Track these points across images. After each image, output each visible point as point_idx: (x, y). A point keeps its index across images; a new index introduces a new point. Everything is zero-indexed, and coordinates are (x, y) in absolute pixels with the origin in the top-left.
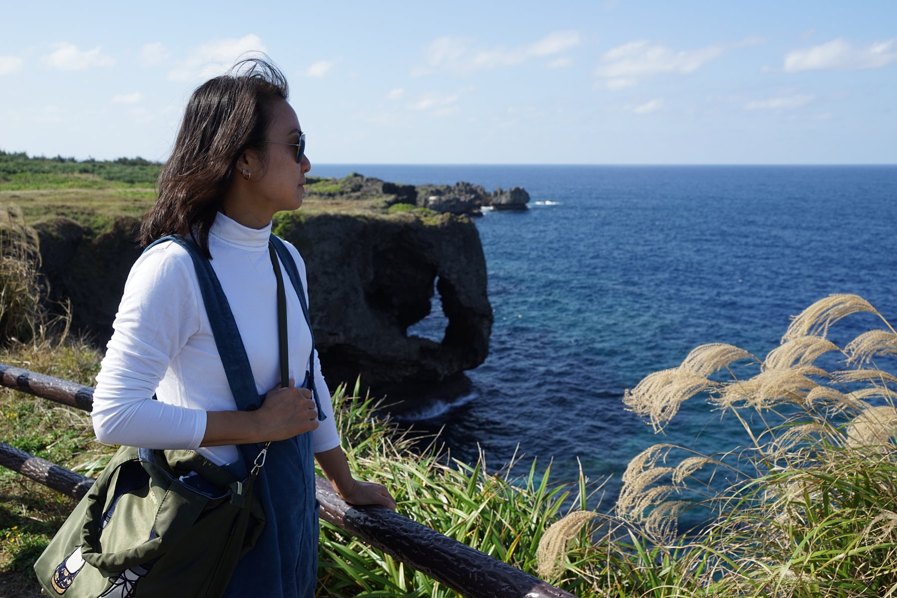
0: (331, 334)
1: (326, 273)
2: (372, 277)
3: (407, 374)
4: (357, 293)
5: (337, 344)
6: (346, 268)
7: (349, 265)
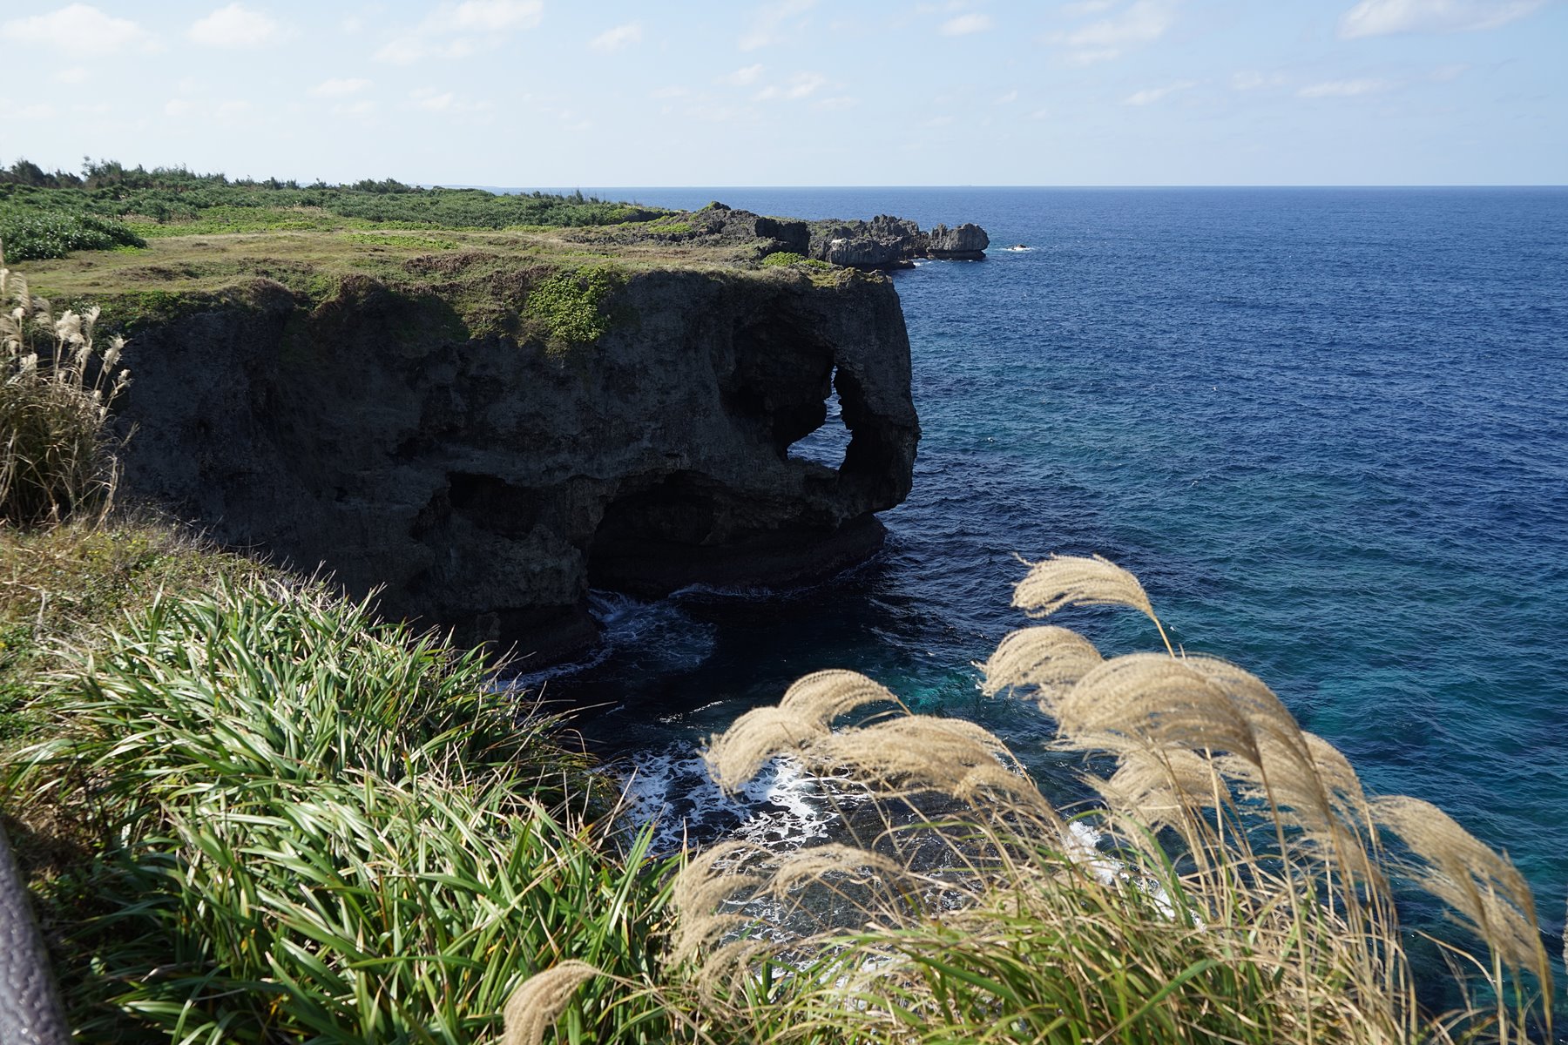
0: (670, 456)
2: (732, 368)
3: (786, 517)
4: (709, 393)
5: (680, 470)
6: (691, 354)
7: (696, 350)
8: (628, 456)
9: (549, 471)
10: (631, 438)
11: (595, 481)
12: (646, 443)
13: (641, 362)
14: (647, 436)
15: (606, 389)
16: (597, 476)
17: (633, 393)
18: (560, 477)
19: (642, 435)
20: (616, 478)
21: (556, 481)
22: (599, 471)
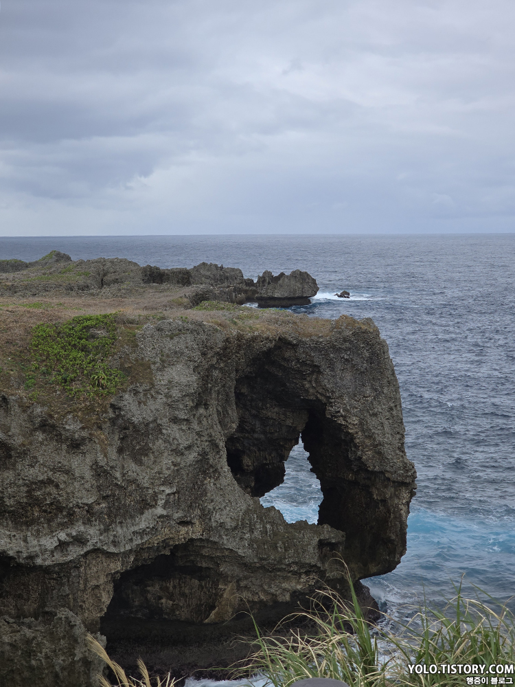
0: (183, 523)
1: (175, 420)
2: (234, 426)
3: (299, 587)
4: (218, 452)
5: (192, 540)
6: (201, 411)
7: (206, 406)
8: (143, 525)
9: (62, 545)
10: (145, 505)
11: (109, 555)
12: (160, 511)
13: (155, 421)
14: (161, 503)
15: (120, 451)
16: (112, 549)
17: (147, 455)
18: (75, 552)
19: (156, 501)
20: (131, 551)
21: (70, 558)
22: (115, 543)
